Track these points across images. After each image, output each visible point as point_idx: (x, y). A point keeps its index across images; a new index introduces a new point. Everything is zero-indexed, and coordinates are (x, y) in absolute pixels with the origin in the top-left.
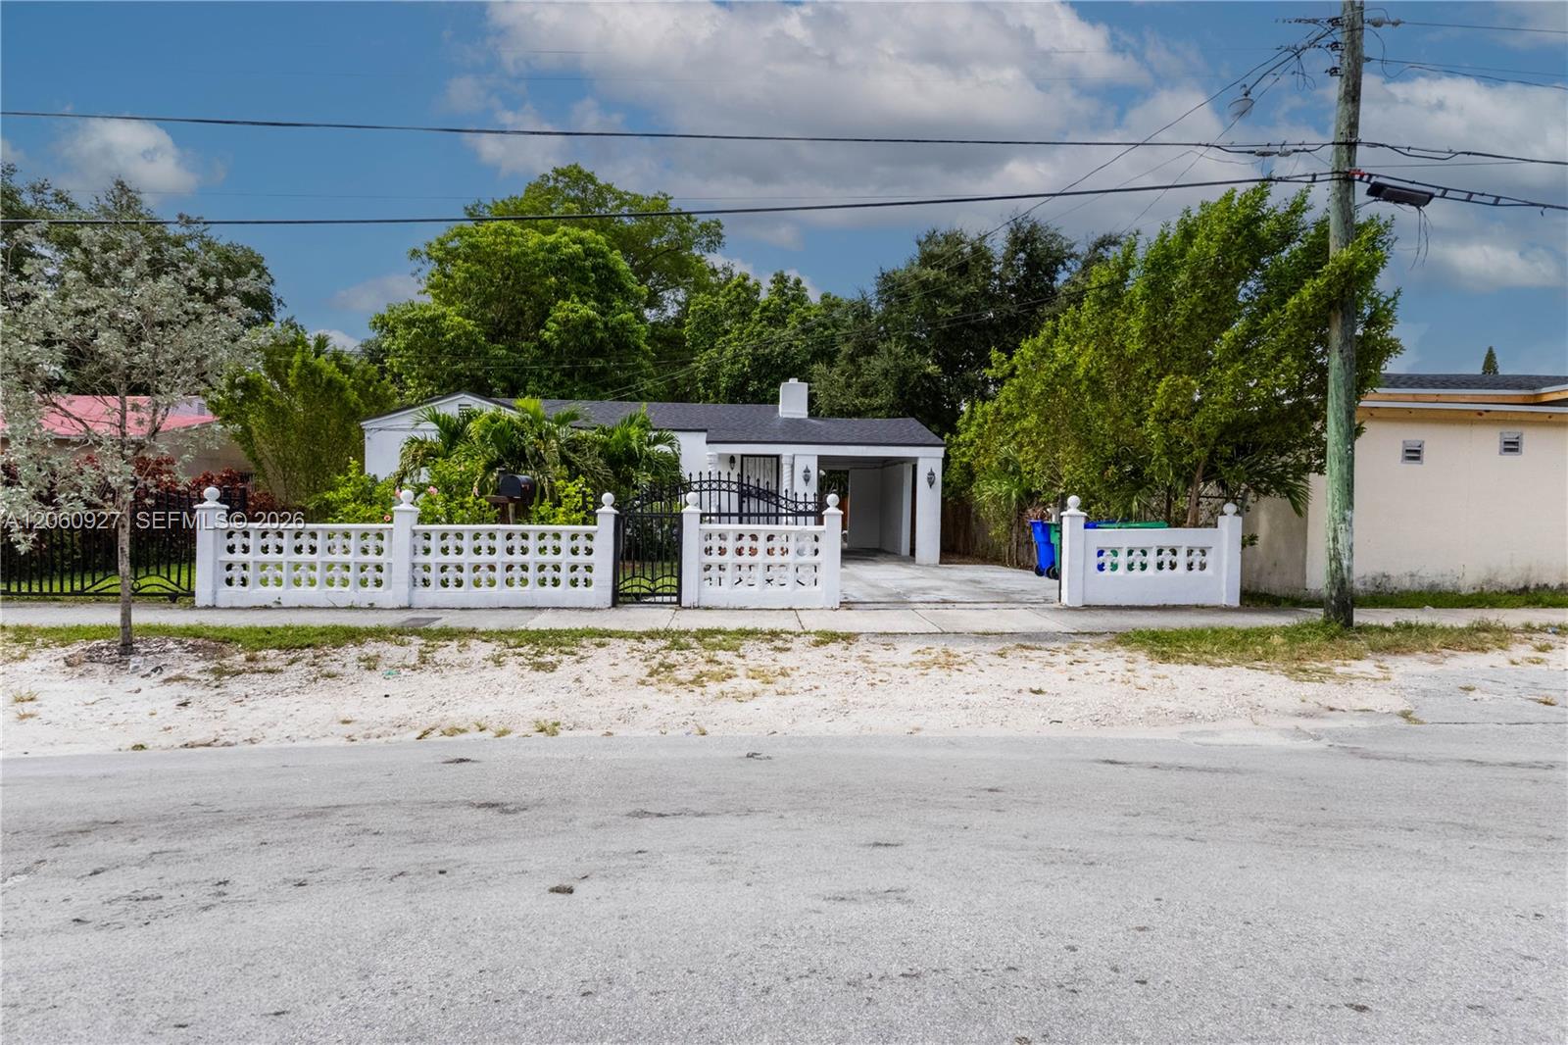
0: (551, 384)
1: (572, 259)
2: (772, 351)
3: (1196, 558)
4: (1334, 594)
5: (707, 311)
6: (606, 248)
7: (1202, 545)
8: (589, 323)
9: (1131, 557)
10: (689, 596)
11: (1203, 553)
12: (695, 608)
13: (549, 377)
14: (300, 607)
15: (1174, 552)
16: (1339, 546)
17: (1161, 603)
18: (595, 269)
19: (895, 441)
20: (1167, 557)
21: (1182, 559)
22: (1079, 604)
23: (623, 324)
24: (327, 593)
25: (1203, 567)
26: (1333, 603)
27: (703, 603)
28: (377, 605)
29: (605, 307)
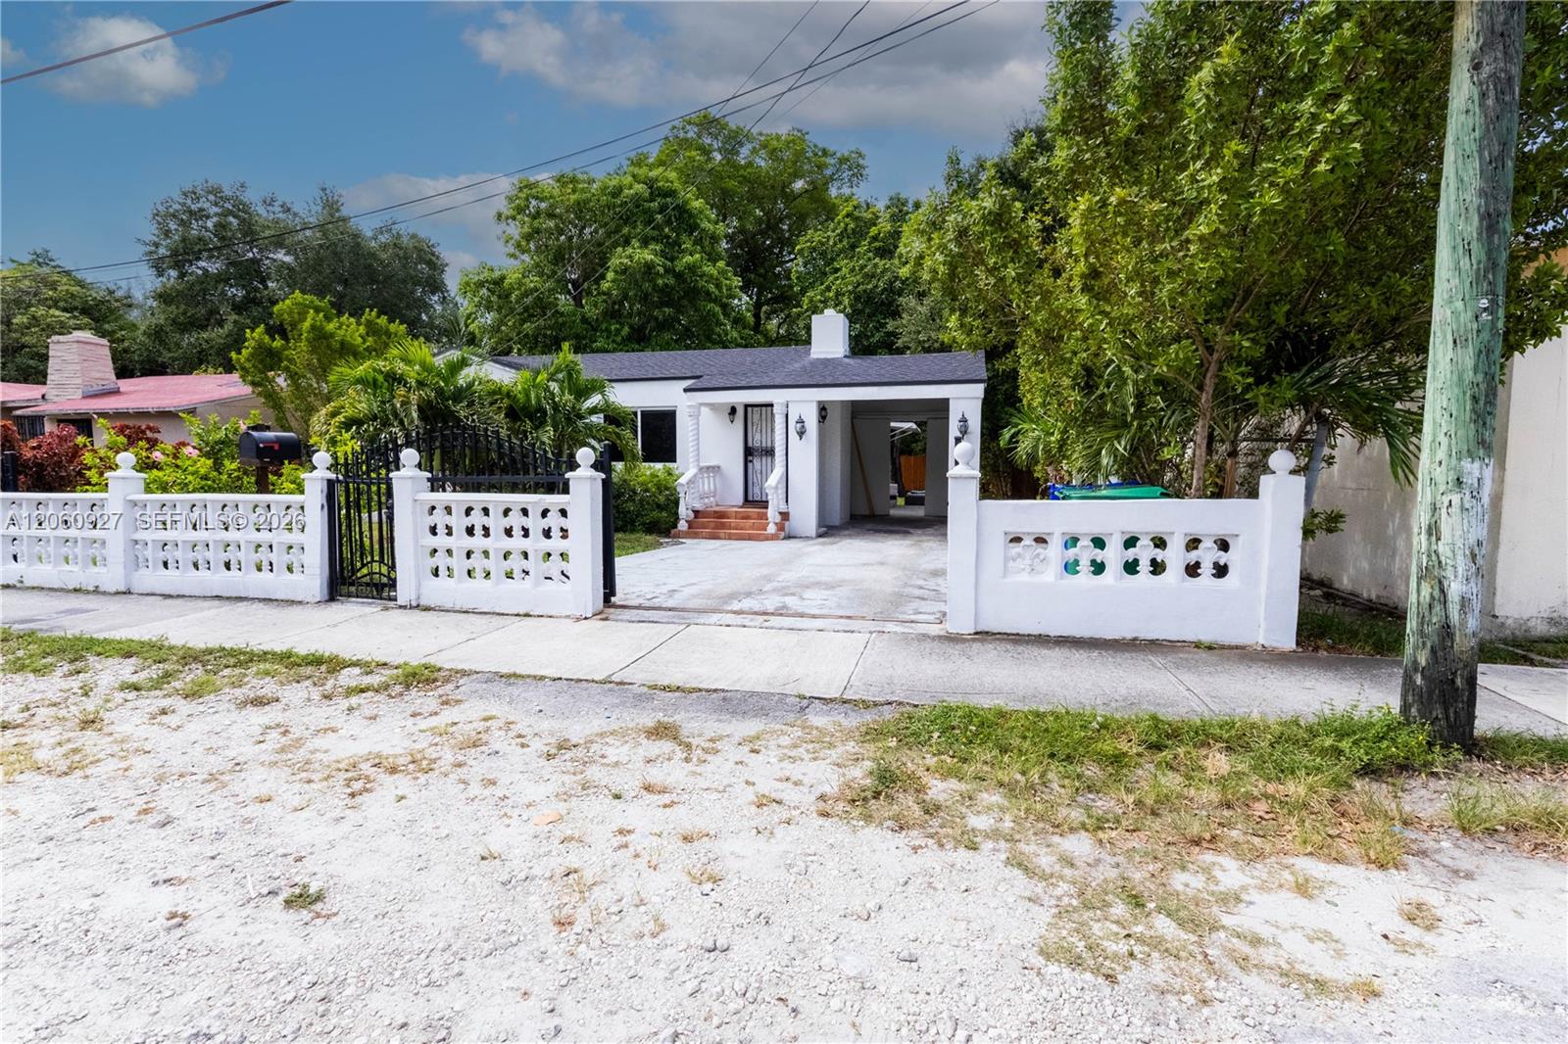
0: (619, 339)
1: (637, 200)
2: (876, 287)
3: (1207, 555)
4: (1423, 661)
5: (814, 249)
6: (677, 185)
7: (1221, 531)
8: (649, 267)
9: (1072, 551)
10: (405, 592)
11: (1224, 546)
12: (411, 608)
13: (618, 331)
14: (33, 588)
15: (1160, 543)
16: (1443, 548)
17: (1129, 636)
18: (662, 209)
19: (923, 379)
20: (1144, 552)
21: (1175, 556)
22: (967, 628)
23: (692, 268)
24: (60, 571)
25: (1221, 571)
26: (1419, 680)
27: (424, 602)
28: (101, 589)
29: (671, 251)
